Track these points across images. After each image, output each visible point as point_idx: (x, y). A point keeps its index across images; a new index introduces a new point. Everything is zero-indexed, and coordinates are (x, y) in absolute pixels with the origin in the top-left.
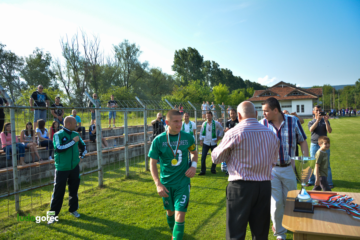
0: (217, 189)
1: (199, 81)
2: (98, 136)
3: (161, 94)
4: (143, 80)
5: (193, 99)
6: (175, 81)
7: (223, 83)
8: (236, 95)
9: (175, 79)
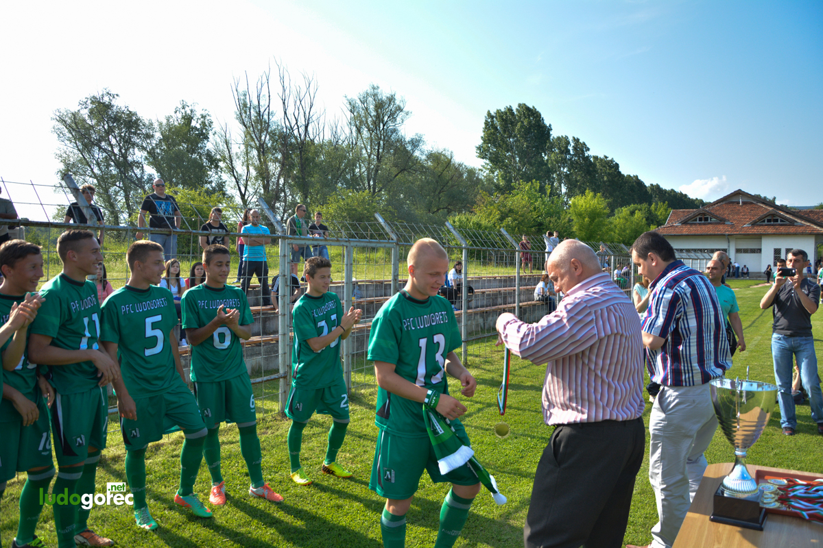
1: (537, 185)
2: (282, 299)
3: (449, 212)
4: (411, 178)
5: (521, 225)
6: (483, 182)
7: (595, 191)
8: (626, 219)
9: (483, 178)
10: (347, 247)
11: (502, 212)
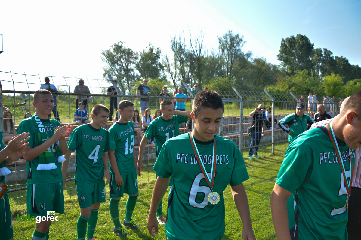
1: (307, 72)
3: (264, 85)
4: (246, 71)
5: (299, 90)
6: (280, 72)
7: (336, 73)
8: (352, 86)
9: (280, 69)
11: (290, 85)
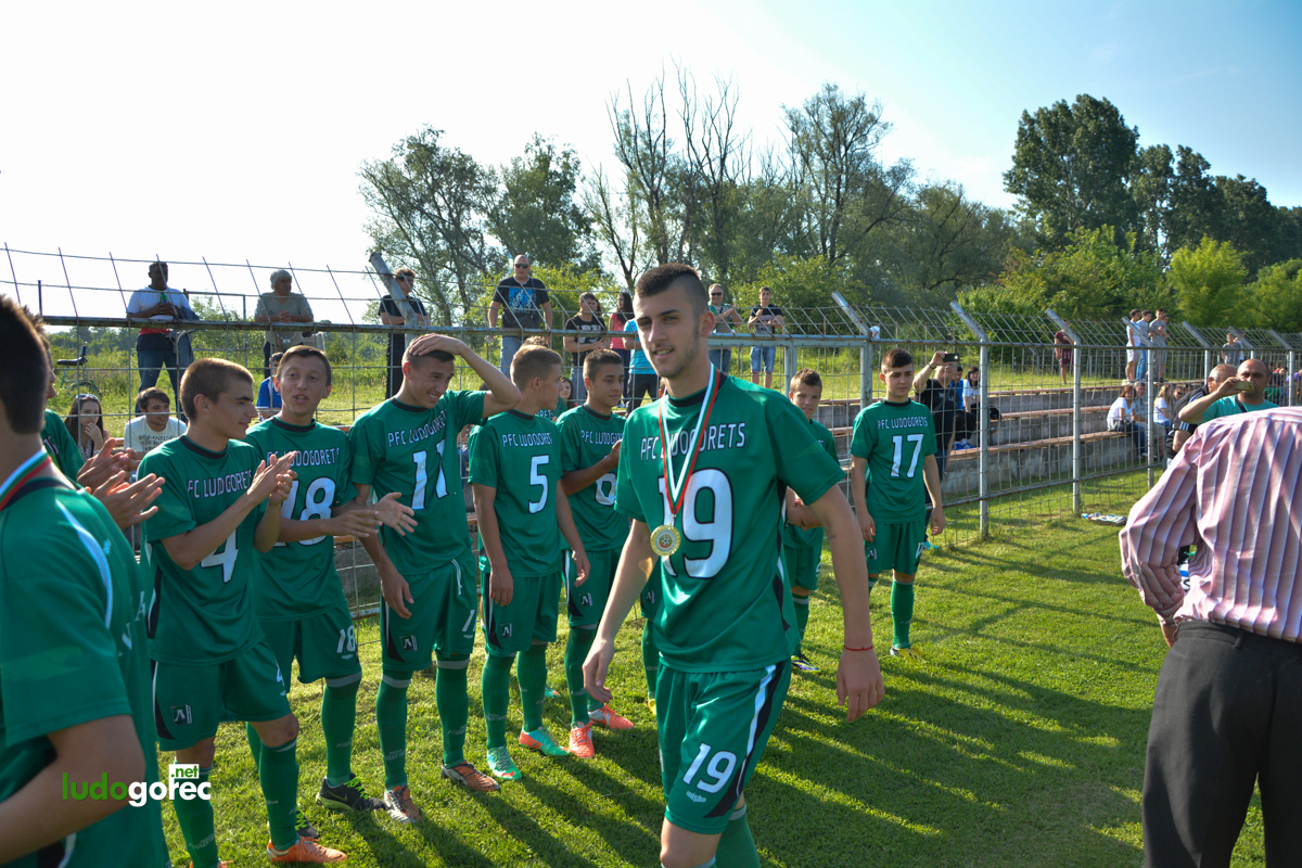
0: (1132, 665)
1: (1110, 233)
3: (958, 285)
4: (892, 233)
5: (1084, 302)
6: (1016, 233)
7: (1220, 238)
8: (1280, 286)
9: (1016, 225)
10: (787, 348)
11: (1049, 283)
